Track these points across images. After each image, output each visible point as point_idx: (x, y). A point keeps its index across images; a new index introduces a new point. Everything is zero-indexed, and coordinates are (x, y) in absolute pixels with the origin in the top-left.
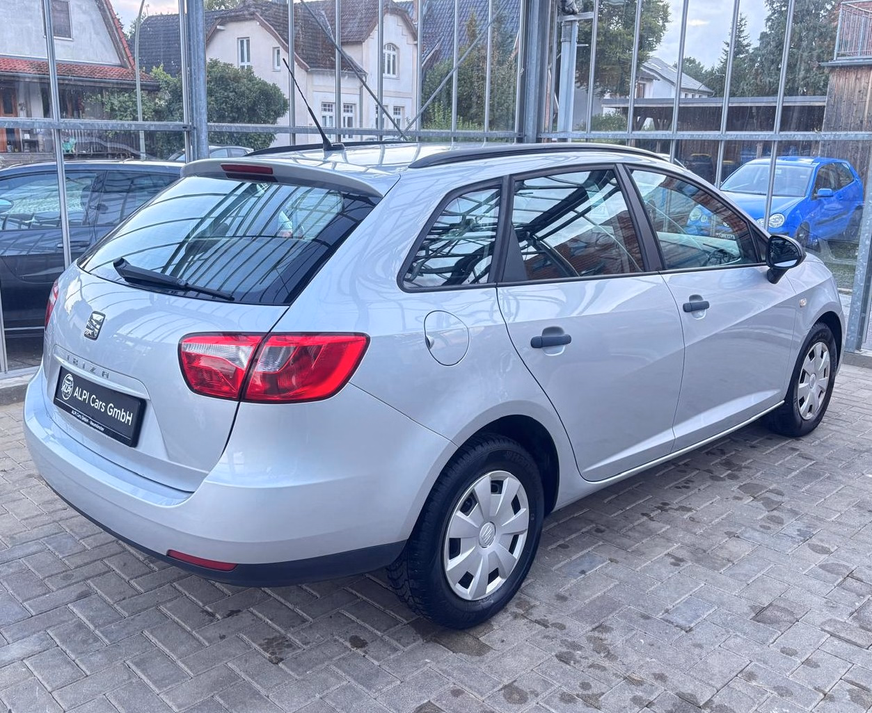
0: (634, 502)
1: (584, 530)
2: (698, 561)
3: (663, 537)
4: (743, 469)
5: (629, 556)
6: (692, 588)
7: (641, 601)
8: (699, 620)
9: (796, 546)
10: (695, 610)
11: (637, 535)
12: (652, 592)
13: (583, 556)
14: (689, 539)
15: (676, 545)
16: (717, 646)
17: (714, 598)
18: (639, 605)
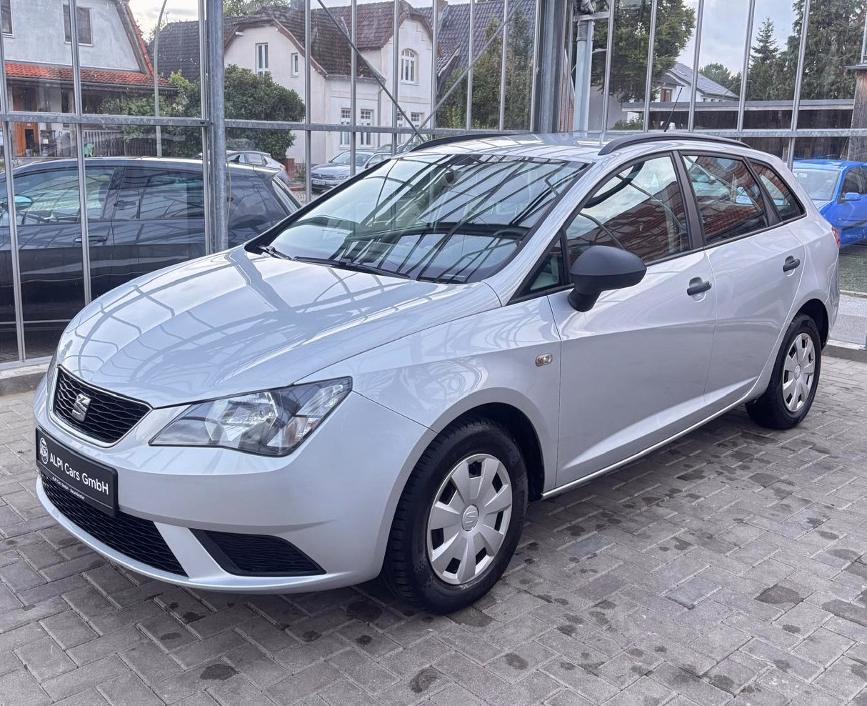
0: (643, 489)
1: (591, 515)
2: (704, 544)
3: (671, 523)
4: (755, 461)
5: (635, 539)
6: (698, 570)
7: (644, 580)
8: (702, 599)
9: (804, 532)
10: (699, 589)
11: (643, 519)
12: (657, 573)
13: (588, 538)
14: (696, 524)
15: (683, 530)
16: (719, 622)
17: (719, 578)
18: (642, 584)
